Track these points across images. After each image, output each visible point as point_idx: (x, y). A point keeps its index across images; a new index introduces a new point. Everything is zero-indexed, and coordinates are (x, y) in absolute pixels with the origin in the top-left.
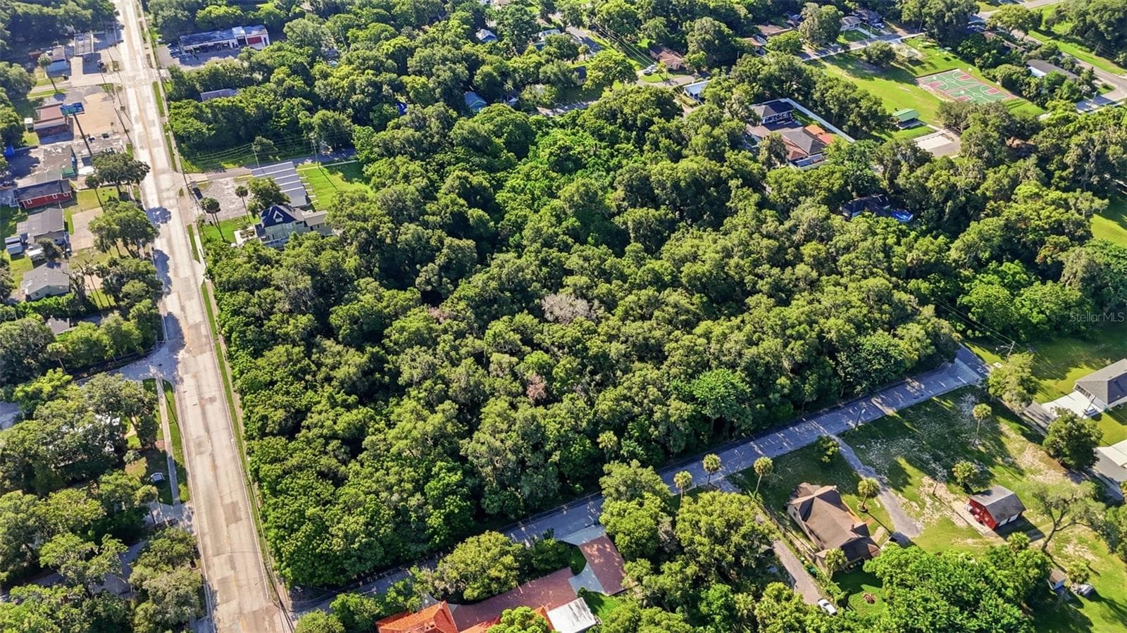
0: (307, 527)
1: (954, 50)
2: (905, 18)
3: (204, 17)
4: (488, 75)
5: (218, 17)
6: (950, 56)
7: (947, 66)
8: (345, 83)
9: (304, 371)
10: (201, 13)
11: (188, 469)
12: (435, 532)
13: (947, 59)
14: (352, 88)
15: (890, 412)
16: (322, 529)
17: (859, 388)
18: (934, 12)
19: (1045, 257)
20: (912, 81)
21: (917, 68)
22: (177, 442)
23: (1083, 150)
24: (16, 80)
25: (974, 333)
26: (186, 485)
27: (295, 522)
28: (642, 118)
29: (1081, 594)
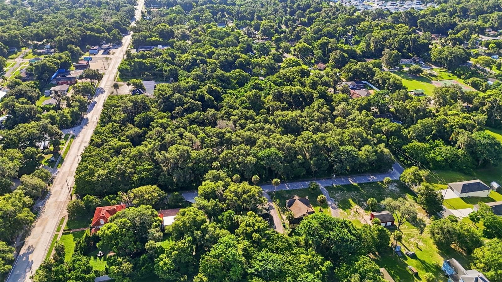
0: (87, 172)
1: (453, 73)
2: (433, 60)
3: (149, 40)
4: (241, 61)
5: (154, 41)
6: (451, 75)
7: (449, 78)
8: (184, 59)
9: (116, 131)
10: (148, 39)
11: (65, 160)
12: (134, 183)
13: (449, 76)
14: (186, 60)
15: (355, 184)
16: (92, 173)
17: (335, 166)
18: (444, 56)
19: (453, 137)
20: (429, 82)
21: (433, 78)
22: (66, 152)
23: (492, 104)
24: (76, 51)
25: (407, 161)
26: (61, 165)
27: (83, 169)
28: (292, 77)
29: (408, 255)
